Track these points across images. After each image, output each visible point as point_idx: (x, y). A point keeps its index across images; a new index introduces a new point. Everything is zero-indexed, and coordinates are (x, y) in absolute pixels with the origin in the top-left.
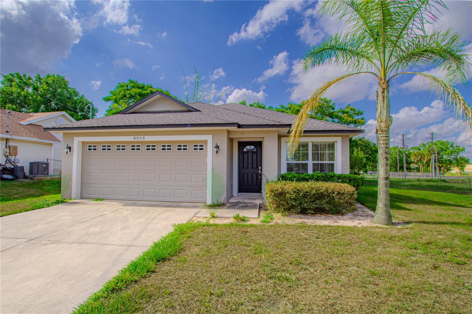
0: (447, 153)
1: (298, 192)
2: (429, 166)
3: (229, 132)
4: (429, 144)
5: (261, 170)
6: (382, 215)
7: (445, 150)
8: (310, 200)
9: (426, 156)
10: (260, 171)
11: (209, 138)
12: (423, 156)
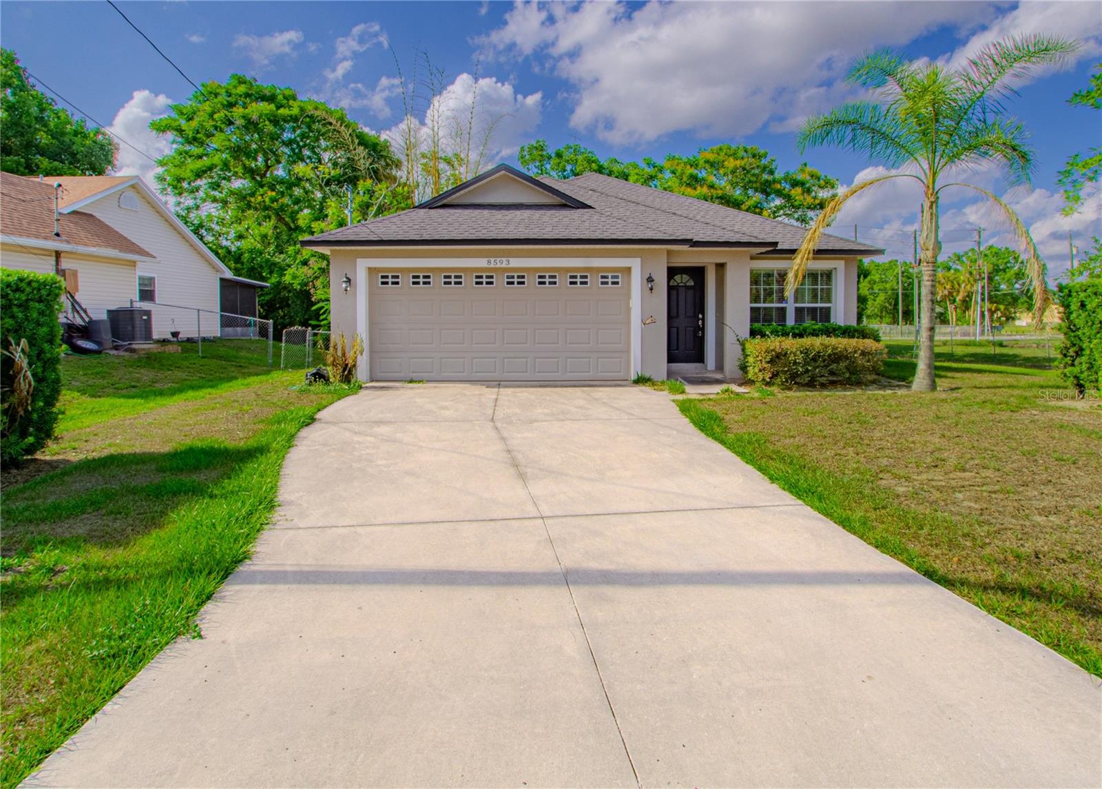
0: (1007, 276)
1: (806, 352)
2: (967, 308)
3: (669, 252)
4: (970, 254)
5: (703, 319)
6: (924, 379)
7: (1004, 270)
8: (822, 364)
9: (963, 286)
10: (700, 322)
11: (635, 264)
12: (956, 286)
